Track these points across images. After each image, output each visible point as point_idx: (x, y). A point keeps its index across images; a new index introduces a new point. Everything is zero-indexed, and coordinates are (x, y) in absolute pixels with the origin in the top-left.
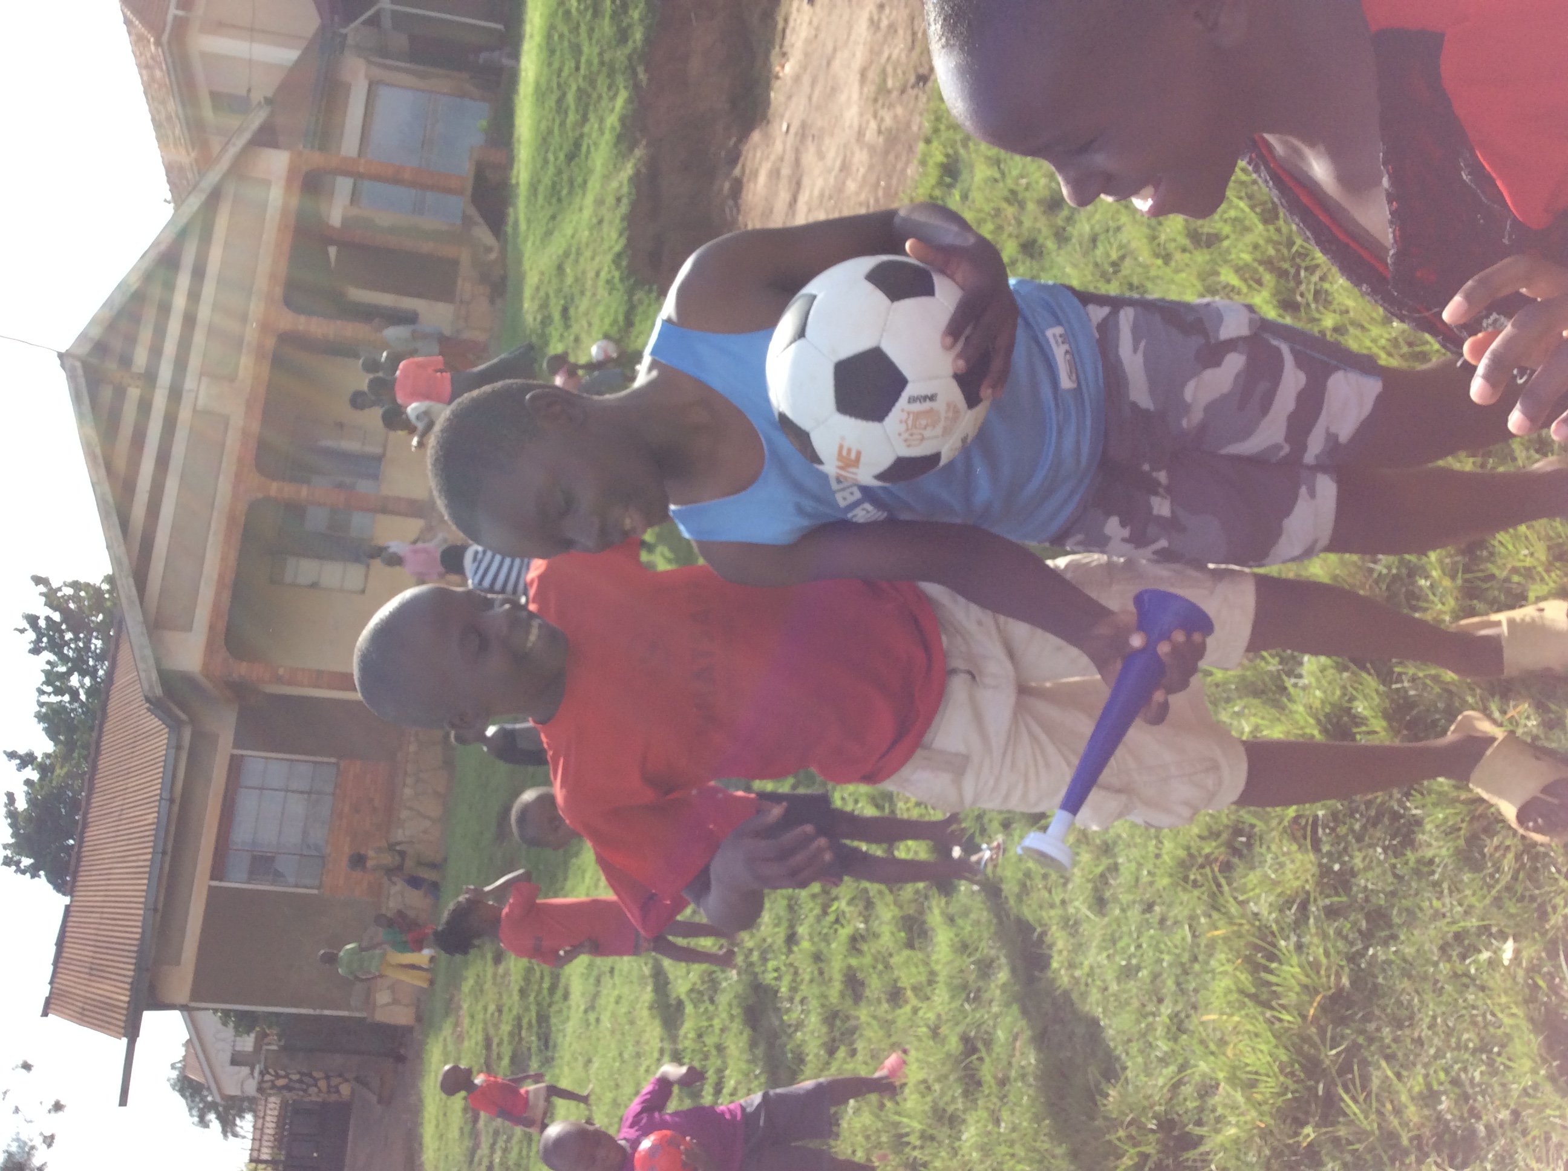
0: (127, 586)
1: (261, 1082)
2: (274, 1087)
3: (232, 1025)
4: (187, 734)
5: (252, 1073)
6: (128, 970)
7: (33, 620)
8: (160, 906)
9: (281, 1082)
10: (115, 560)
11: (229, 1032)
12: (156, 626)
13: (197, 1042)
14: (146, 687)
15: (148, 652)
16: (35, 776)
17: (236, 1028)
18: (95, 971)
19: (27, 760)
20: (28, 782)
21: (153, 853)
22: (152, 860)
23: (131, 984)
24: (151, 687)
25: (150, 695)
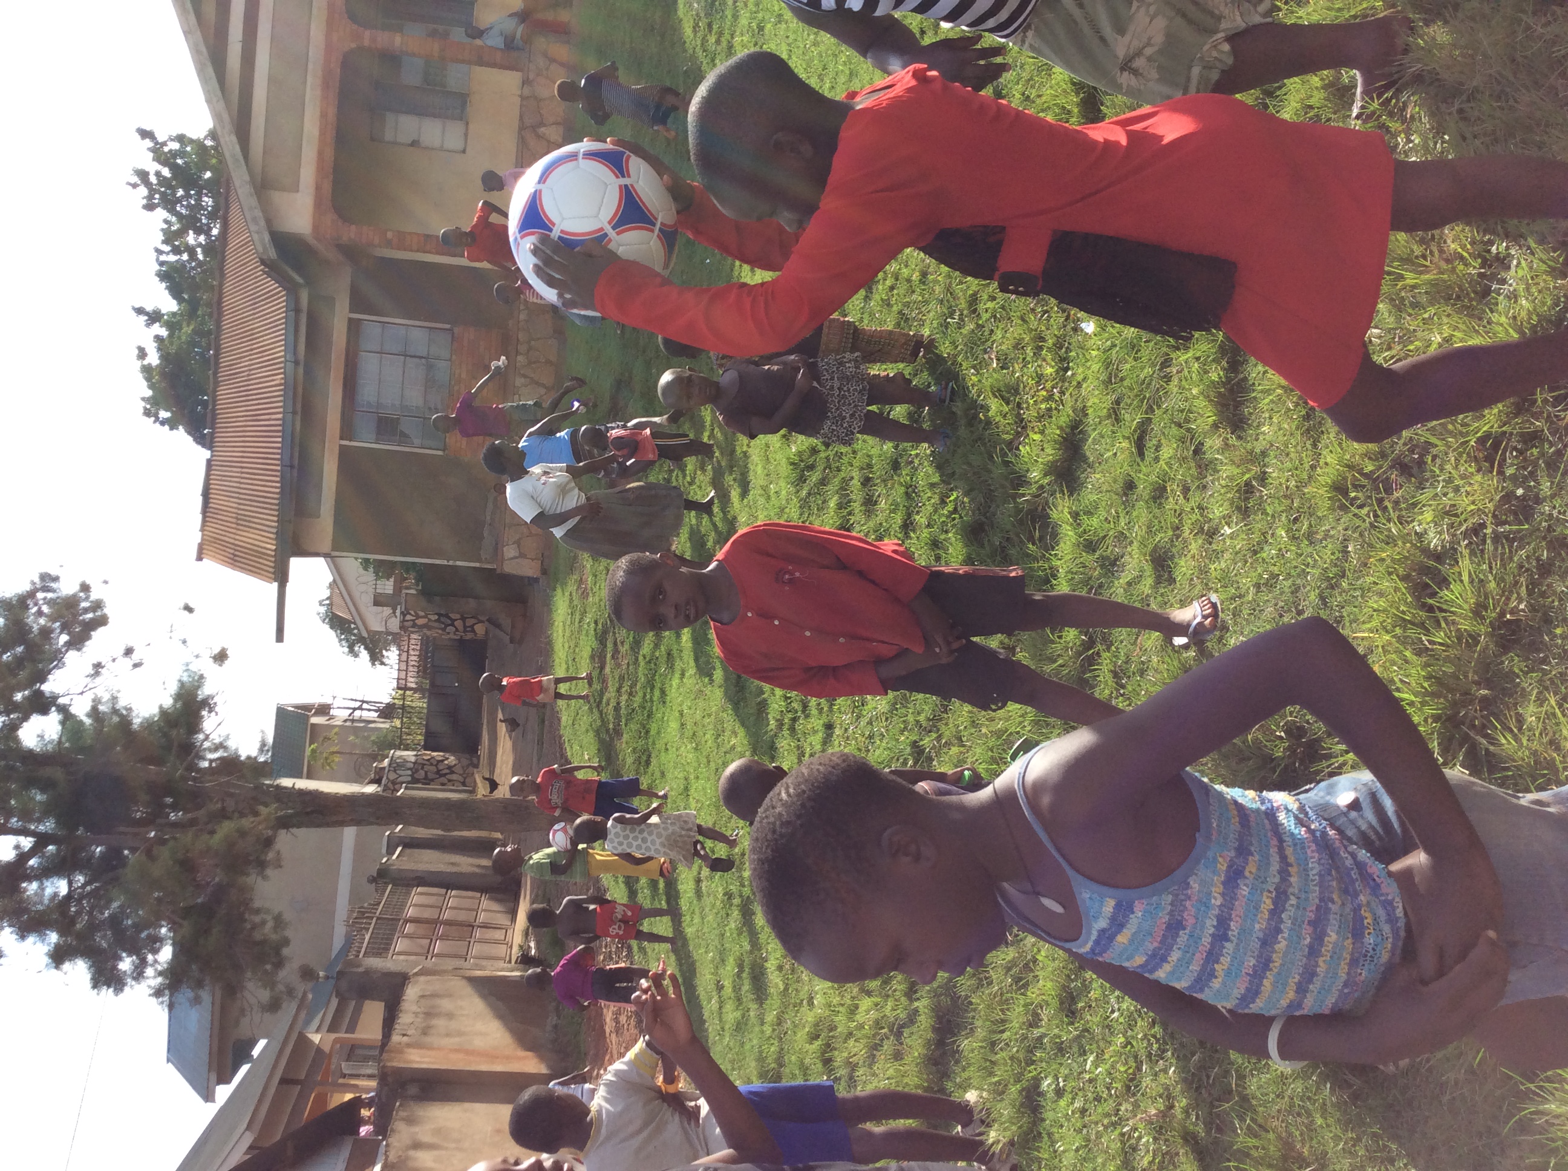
0: (231, 144)
1: (403, 621)
2: (414, 625)
3: (372, 570)
4: (304, 296)
5: (394, 612)
6: (271, 520)
7: (143, 175)
8: (296, 462)
9: (420, 622)
10: (217, 116)
11: (370, 576)
12: (263, 186)
13: (340, 583)
14: (260, 249)
15: (258, 213)
16: (164, 332)
17: (376, 573)
18: (241, 521)
19: (154, 317)
20: (158, 338)
21: (284, 413)
22: (283, 419)
23: (277, 533)
24: (265, 249)
25: (265, 257)
